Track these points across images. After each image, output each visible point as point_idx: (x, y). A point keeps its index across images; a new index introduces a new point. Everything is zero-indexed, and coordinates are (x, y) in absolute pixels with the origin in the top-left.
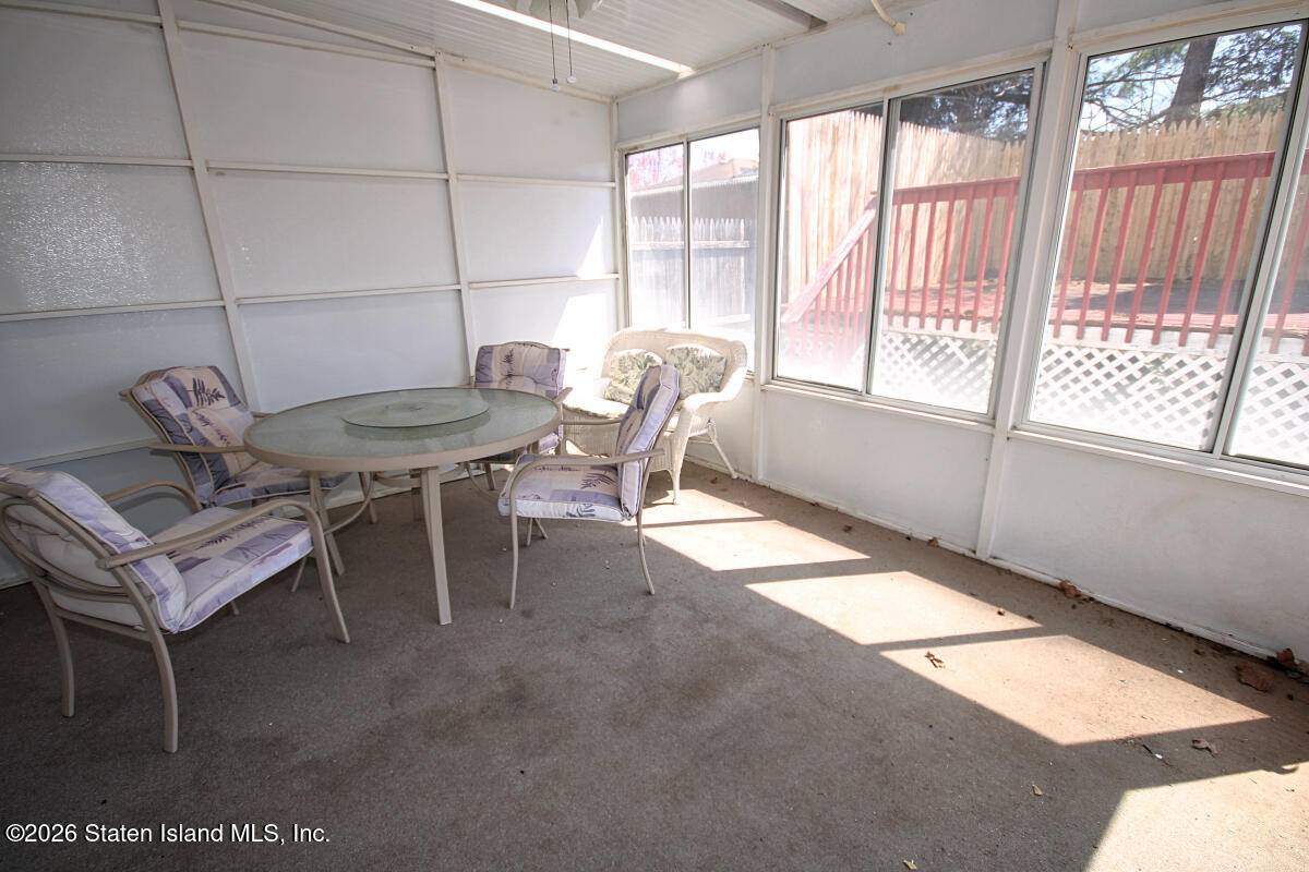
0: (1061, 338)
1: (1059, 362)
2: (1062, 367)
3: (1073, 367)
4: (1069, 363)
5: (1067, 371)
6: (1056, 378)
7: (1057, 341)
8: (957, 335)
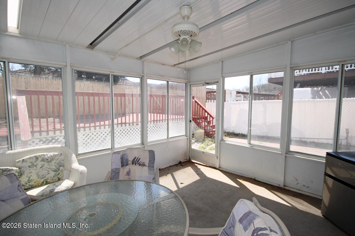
0: (91, 130)
1: (91, 136)
2: (92, 137)
3: (94, 137)
4: (93, 136)
5: (93, 138)
6: (91, 140)
7: (90, 131)
8: (61, 135)
